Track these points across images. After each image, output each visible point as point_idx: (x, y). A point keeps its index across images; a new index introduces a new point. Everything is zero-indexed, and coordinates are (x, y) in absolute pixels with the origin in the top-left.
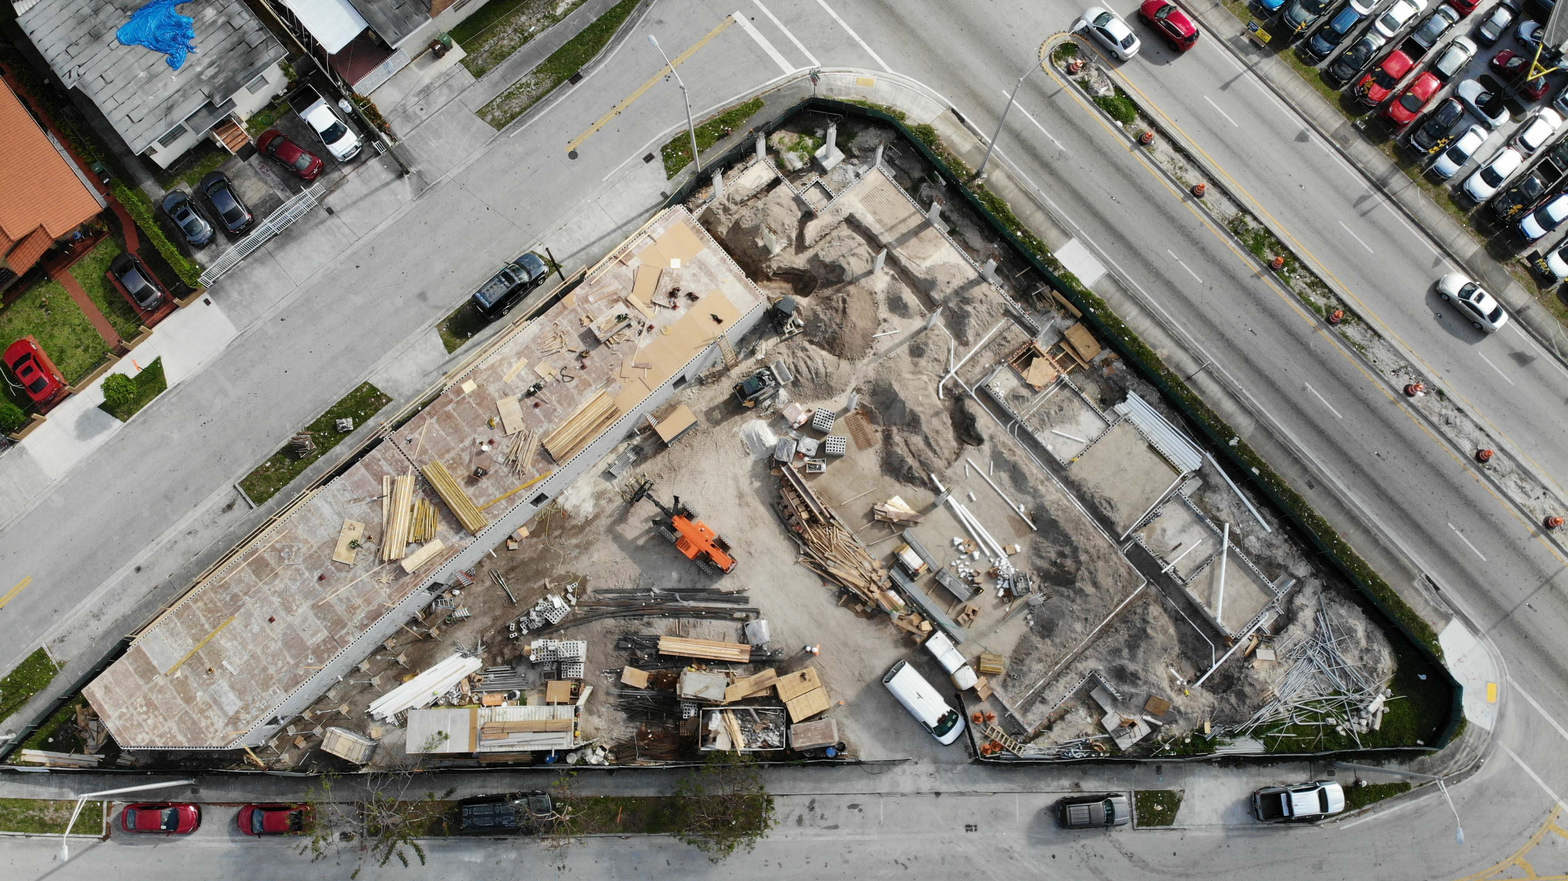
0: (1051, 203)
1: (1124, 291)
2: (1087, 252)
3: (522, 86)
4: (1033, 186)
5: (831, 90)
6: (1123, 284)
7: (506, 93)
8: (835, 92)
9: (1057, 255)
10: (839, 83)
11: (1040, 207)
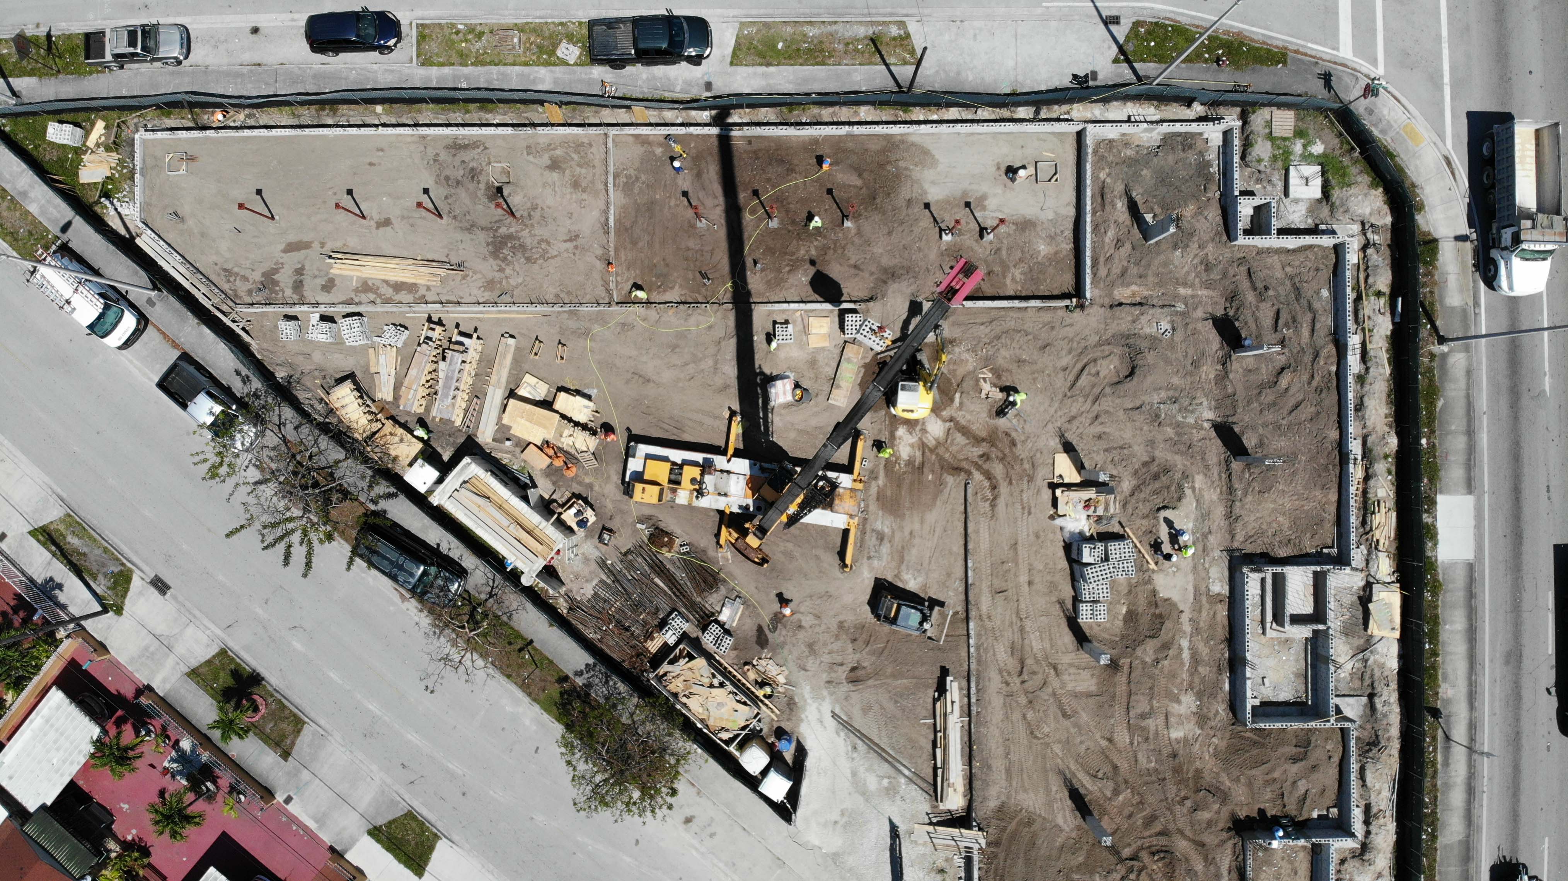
0: (1484, 439)
1: (1471, 595)
2: (1472, 523)
4: (1483, 402)
5: (1372, 113)
6: (1477, 590)
8: (1374, 118)
9: (1440, 498)
10: (1385, 112)
11: (1470, 433)
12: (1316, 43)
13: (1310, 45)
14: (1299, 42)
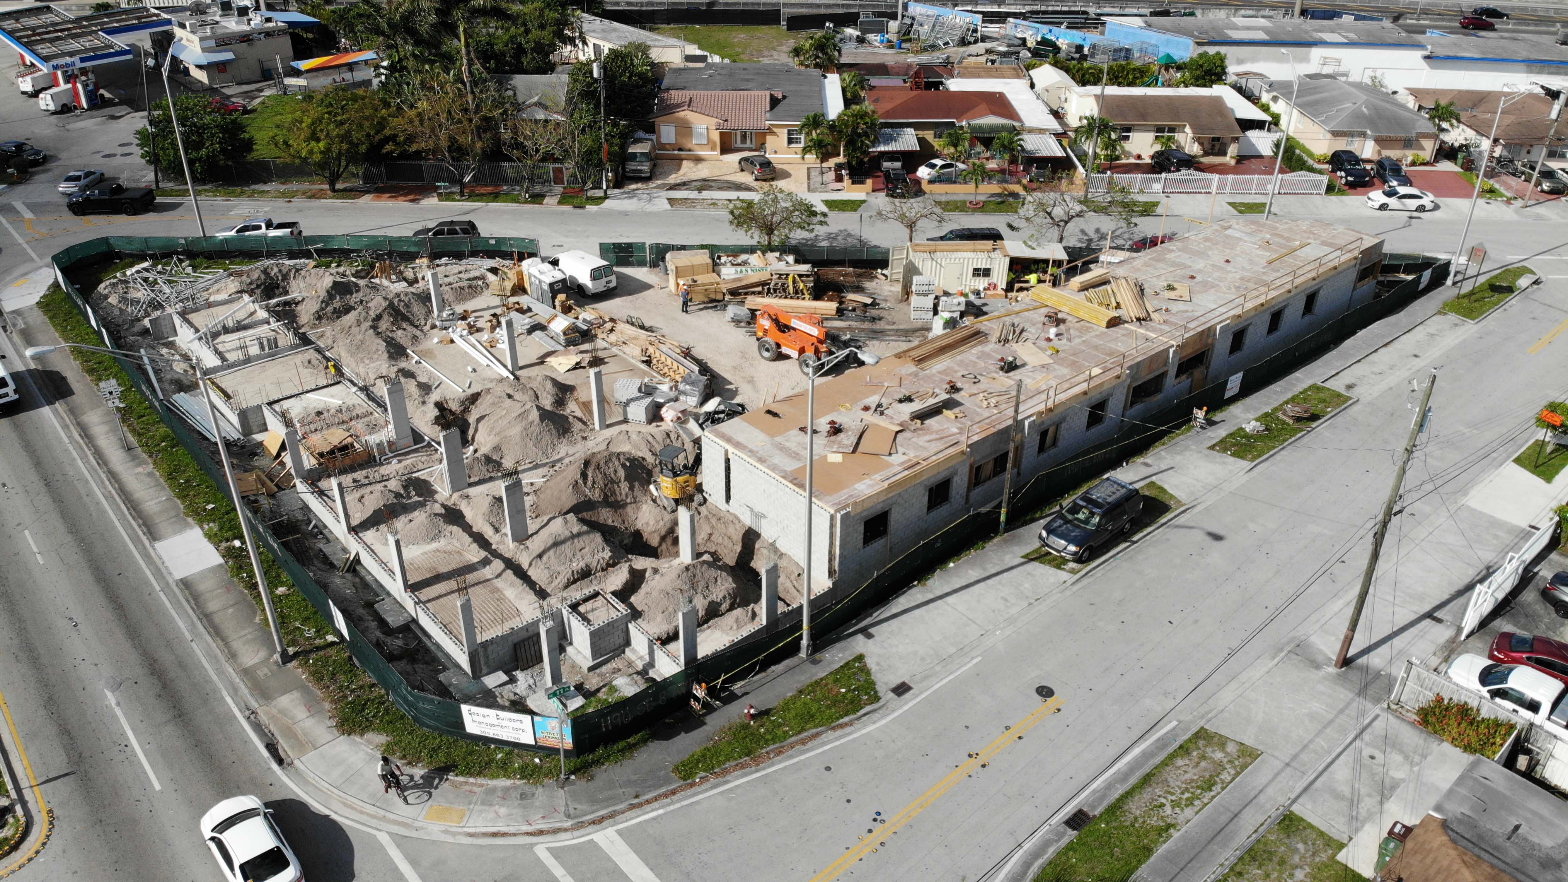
2: (166, 566)
3: (1190, 803)
5: (523, 796)
7: (1217, 788)
9: (221, 561)
10: (503, 811)
12: (654, 819)
13: (661, 812)
14: (678, 805)
